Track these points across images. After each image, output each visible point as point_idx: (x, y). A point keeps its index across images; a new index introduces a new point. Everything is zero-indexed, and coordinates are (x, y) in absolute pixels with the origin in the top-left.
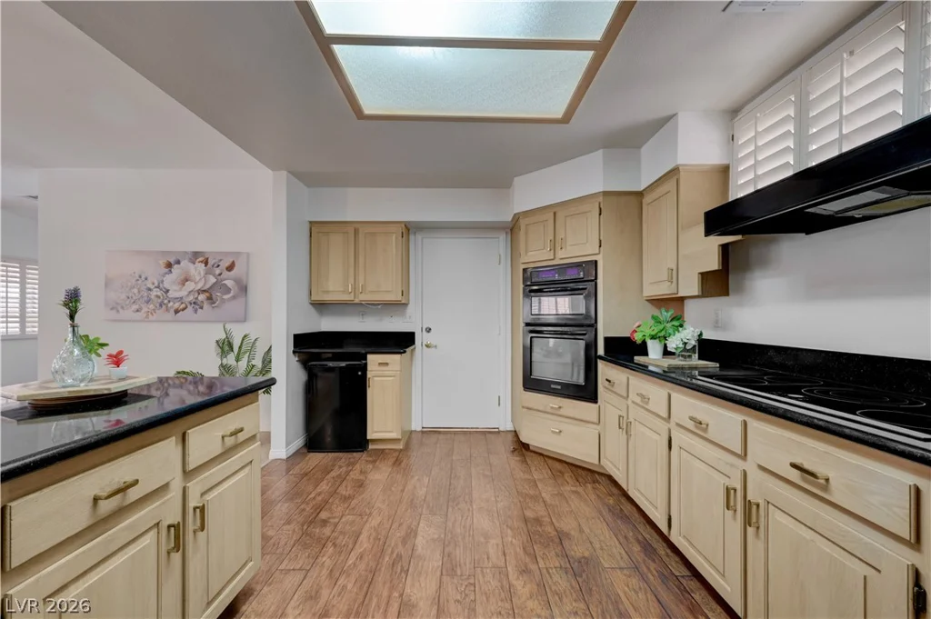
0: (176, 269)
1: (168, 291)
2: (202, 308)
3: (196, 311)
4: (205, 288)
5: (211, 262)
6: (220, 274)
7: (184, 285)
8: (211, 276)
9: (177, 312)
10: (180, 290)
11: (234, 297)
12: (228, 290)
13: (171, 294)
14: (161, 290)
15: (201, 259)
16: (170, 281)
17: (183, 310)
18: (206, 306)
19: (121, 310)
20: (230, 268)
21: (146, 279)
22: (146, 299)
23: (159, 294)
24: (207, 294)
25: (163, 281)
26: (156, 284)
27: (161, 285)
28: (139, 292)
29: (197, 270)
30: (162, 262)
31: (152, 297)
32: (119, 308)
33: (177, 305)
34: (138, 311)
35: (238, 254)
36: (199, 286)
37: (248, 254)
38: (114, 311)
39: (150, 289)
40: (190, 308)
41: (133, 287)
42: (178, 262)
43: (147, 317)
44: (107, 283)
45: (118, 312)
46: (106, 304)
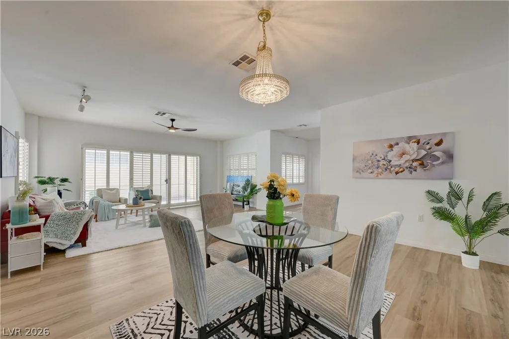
0: (396, 148)
1: (390, 161)
2: (416, 170)
3: (411, 173)
4: (417, 158)
5: (422, 142)
6: (430, 149)
7: (402, 157)
8: (423, 150)
9: (397, 173)
10: (399, 160)
11: (443, 163)
12: (438, 158)
13: (393, 163)
14: (386, 161)
15: (414, 140)
16: (390, 155)
17: (402, 172)
19: (362, 173)
20: (439, 144)
21: (376, 155)
22: (376, 166)
23: (385, 163)
24: (420, 162)
25: (387, 156)
26: (383, 158)
27: (386, 158)
28: (372, 163)
29: (412, 148)
30: (386, 145)
31: (380, 165)
32: (361, 171)
33: (397, 169)
34: (371, 173)
35: (445, 134)
36: (413, 157)
37: (453, 133)
38: (358, 174)
39: (379, 161)
40: (406, 171)
41: (368, 160)
42: (397, 144)
43: (377, 176)
44: (354, 159)
45: (360, 173)
46: (354, 170)
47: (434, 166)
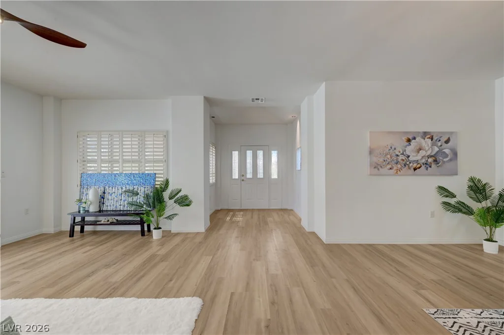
0: (413, 142)
1: (409, 156)
2: (430, 167)
3: (427, 169)
4: (431, 155)
5: (435, 138)
6: (441, 146)
7: (418, 152)
8: (436, 147)
9: (415, 169)
10: (417, 156)
11: (451, 160)
12: (447, 156)
13: (411, 158)
14: (405, 156)
15: (428, 136)
16: (409, 150)
17: (419, 168)
18: (433, 166)
19: (380, 169)
20: (447, 142)
21: (395, 149)
22: (395, 161)
23: (403, 158)
24: (433, 158)
25: (405, 150)
26: (402, 152)
27: (404, 153)
28: (391, 157)
29: (427, 143)
30: (404, 138)
31: (399, 160)
32: (379, 167)
33: (415, 165)
34: (391, 169)
35: (452, 133)
36: (429, 153)
37: (456, 132)
38: (376, 169)
39: (397, 156)
40: (423, 167)
41: (387, 154)
42: (414, 138)
43: (397, 173)
44: (371, 152)
45: (378, 169)
46: (371, 165)
47: (444, 162)
